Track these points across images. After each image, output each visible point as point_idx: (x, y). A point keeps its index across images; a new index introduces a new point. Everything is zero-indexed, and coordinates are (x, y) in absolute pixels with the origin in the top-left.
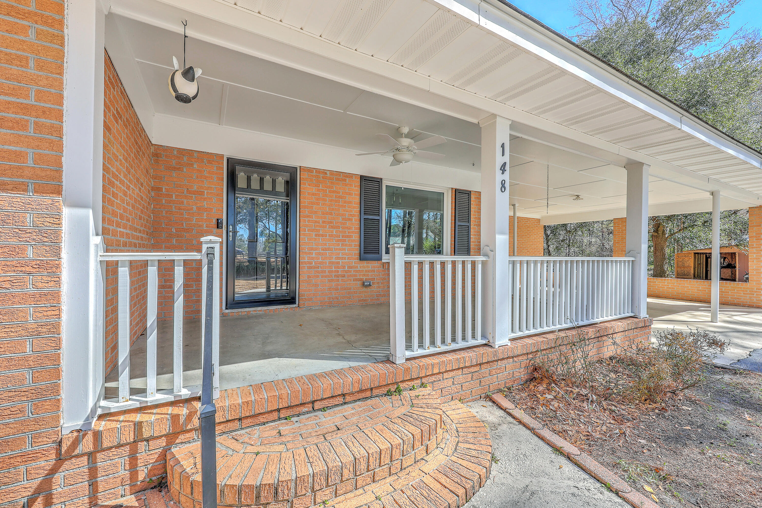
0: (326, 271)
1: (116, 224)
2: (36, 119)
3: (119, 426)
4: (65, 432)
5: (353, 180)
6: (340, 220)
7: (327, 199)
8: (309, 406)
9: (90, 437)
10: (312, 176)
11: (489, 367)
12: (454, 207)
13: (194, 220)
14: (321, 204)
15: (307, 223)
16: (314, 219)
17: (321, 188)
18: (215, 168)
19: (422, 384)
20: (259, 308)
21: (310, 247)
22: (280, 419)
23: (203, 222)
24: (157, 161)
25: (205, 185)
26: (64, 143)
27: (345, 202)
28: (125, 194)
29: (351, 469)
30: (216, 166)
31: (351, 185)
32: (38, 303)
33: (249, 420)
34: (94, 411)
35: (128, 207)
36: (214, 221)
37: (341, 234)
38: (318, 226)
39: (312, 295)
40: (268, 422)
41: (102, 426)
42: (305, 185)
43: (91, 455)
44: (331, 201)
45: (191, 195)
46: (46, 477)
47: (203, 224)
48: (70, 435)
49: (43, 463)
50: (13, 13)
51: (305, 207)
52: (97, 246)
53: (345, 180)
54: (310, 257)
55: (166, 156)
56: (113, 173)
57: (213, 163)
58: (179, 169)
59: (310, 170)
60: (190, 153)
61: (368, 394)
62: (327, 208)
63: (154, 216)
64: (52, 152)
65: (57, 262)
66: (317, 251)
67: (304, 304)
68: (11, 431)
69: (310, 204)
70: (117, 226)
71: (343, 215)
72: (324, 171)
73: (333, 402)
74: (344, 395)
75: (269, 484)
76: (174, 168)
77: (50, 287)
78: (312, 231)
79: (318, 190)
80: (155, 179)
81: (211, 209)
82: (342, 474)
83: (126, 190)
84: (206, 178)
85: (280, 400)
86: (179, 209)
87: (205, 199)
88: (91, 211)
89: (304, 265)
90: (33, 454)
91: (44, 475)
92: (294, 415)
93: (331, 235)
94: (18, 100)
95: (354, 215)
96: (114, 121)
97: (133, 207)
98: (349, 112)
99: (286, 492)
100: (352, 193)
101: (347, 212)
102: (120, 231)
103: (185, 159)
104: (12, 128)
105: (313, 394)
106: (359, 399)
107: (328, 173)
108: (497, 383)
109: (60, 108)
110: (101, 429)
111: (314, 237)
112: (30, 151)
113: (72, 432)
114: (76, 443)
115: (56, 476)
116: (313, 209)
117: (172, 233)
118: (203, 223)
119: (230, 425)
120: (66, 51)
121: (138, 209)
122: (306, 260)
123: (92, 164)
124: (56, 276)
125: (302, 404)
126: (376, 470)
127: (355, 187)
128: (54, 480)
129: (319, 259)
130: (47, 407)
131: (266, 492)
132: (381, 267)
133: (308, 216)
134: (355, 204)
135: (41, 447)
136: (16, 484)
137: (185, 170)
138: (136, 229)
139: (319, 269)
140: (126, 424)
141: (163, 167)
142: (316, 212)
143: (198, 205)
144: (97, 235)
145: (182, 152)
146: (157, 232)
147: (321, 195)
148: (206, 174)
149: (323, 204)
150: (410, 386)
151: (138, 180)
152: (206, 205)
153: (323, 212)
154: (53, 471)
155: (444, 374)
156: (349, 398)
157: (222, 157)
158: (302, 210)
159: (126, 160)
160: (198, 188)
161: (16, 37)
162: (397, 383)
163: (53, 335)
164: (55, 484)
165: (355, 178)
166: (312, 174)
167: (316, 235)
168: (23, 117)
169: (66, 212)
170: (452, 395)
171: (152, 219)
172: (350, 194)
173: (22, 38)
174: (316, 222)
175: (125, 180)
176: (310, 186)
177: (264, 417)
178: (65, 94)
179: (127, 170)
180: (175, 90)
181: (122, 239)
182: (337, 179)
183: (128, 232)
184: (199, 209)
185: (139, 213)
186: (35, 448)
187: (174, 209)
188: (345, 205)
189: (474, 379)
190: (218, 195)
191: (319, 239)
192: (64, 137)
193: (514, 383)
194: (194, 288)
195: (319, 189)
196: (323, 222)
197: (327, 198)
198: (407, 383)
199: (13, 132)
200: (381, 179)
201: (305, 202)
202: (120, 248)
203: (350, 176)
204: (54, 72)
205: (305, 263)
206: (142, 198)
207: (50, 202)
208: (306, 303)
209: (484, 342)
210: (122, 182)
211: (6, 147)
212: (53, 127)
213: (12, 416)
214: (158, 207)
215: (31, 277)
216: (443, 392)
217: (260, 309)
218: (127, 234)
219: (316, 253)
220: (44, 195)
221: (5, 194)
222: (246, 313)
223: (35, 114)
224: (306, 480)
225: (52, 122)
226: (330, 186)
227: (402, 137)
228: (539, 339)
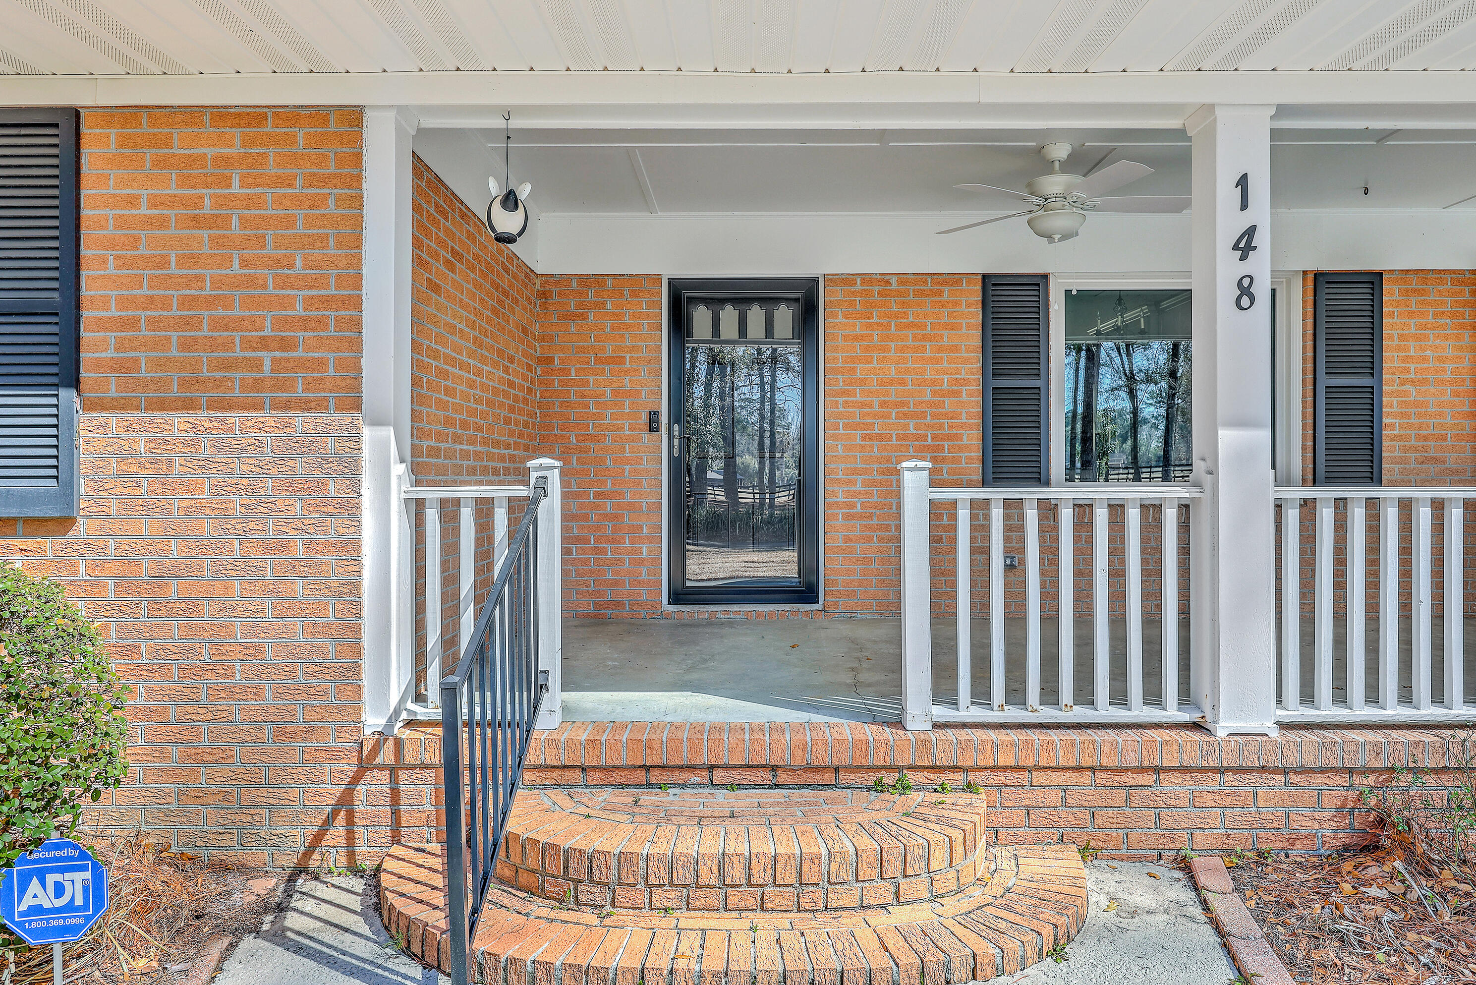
0: (889, 525)
1: (452, 438)
2: (336, 314)
3: (422, 738)
4: (368, 731)
5: (961, 290)
6: (928, 396)
7: (893, 346)
8: (703, 773)
9: (390, 743)
10: (853, 293)
11: (1190, 782)
12: (1310, 331)
13: (609, 417)
14: (875, 360)
15: (841, 409)
16: (859, 398)
17: (875, 320)
18: (645, 306)
19: (969, 785)
20: (736, 608)
21: (849, 466)
22: (649, 785)
23: (623, 420)
24: (544, 306)
25: (628, 344)
26: (364, 339)
27: (940, 349)
28: (472, 385)
29: (715, 869)
30: (647, 301)
31: (956, 304)
32: (339, 554)
33: (598, 775)
34: (397, 712)
35: (479, 406)
36: (644, 417)
37: (929, 433)
38: (868, 414)
39: (856, 584)
40: (629, 785)
41: (406, 734)
42: (837, 316)
43: (393, 770)
44: (902, 349)
45: (602, 366)
46: (348, 786)
47: (624, 424)
48: (371, 737)
49: (346, 767)
50: (315, 183)
51: (836, 371)
52: (399, 477)
53: (940, 293)
54: (849, 491)
55: (560, 294)
56: (446, 356)
57: (641, 294)
58: (581, 316)
59: (847, 280)
60: (598, 280)
61: (829, 778)
62: (893, 369)
63: (540, 413)
64: (351, 354)
65: (357, 501)
66: (867, 477)
67: (836, 604)
68: (317, 716)
69: (847, 363)
70: (454, 442)
71: (933, 383)
72: (882, 277)
73: (750, 778)
74: (774, 768)
75: (580, 851)
76: (574, 315)
77: (348, 534)
78: (856, 427)
79: (869, 326)
80: (543, 340)
81: (638, 392)
82: (697, 872)
83: (474, 377)
84: (628, 327)
85: (649, 751)
86: (582, 397)
87: (627, 371)
88: (392, 429)
89: (836, 511)
90: (336, 751)
91: (346, 783)
92: (675, 784)
93: (903, 435)
94: (320, 293)
95: (966, 382)
96: (446, 271)
97: (489, 403)
98: (894, 142)
99: (604, 870)
100: (961, 324)
101: (945, 373)
102: (461, 450)
103: (591, 294)
104: (314, 330)
105: (709, 752)
106: (809, 785)
107: (894, 280)
108: (1221, 831)
109: (359, 292)
110: (403, 737)
111: (859, 441)
112: (331, 355)
113: (373, 733)
114: (377, 748)
115: (359, 787)
116: (855, 374)
117: (571, 445)
118: (625, 422)
119: (568, 774)
120: (365, 213)
121: (501, 405)
122: (840, 499)
123: (393, 362)
124: (356, 519)
125: (691, 768)
126: (767, 889)
127: (968, 306)
128: (355, 792)
129: (872, 496)
130: (349, 693)
131: (576, 861)
132: (1047, 518)
133: (844, 393)
134: (967, 351)
135: (344, 744)
136: (321, 786)
137: (591, 317)
138: (499, 442)
139: (872, 520)
140: (432, 737)
141: (554, 316)
142: (863, 382)
143: (615, 385)
144: (402, 461)
145: (586, 281)
146: (547, 445)
147: (876, 338)
148: (627, 320)
149: (882, 360)
150: (936, 782)
151: (500, 353)
152: (628, 384)
153: (882, 379)
154: (355, 780)
155: (1034, 773)
156: (787, 776)
157: (658, 279)
158: (829, 379)
159: (473, 326)
160: (613, 351)
161: (317, 212)
162: (900, 769)
163: (353, 598)
164: (358, 799)
165: (968, 283)
166: (853, 289)
167: (864, 438)
168: (324, 313)
169: (367, 433)
170: (1061, 830)
171: (539, 419)
172: (954, 327)
173: (323, 211)
174: (863, 405)
175: (470, 361)
176: (847, 318)
177: (622, 774)
178: (364, 272)
179: (474, 343)
180: (493, 229)
181: (465, 463)
182: (920, 293)
183: (479, 449)
184: (615, 393)
185: (505, 413)
186: (338, 744)
187: (573, 398)
188: (941, 358)
189: (1133, 805)
190: (650, 362)
191: (872, 446)
192: (364, 331)
193: (1293, 844)
194: (609, 555)
195: (870, 324)
196: (883, 404)
197: (892, 344)
198: (926, 774)
199: (315, 334)
200: (1045, 277)
201: (837, 359)
202: (462, 478)
203: (954, 279)
204: (352, 246)
205: (838, 505)
206: (511, 384)
207: (350, 420)
208: (841, 601)
209: (1185, 717)
210: (464, 366)
211: (310, 354)
212: (352, 320)
213: (317, 697)
214: (547, 395)
215: (333, 520)
216: (1032, 816)
217: (738, 610)
218: (476, 452)
219: (863, 481)
220: (344, 412)
221: (309, 414)
222: (707, 616)
223: (334, 306)
224: (635, 862)
225: (351, 313)
226: (899, 313)
227: (1051, 171)
228: (1427, 737)
